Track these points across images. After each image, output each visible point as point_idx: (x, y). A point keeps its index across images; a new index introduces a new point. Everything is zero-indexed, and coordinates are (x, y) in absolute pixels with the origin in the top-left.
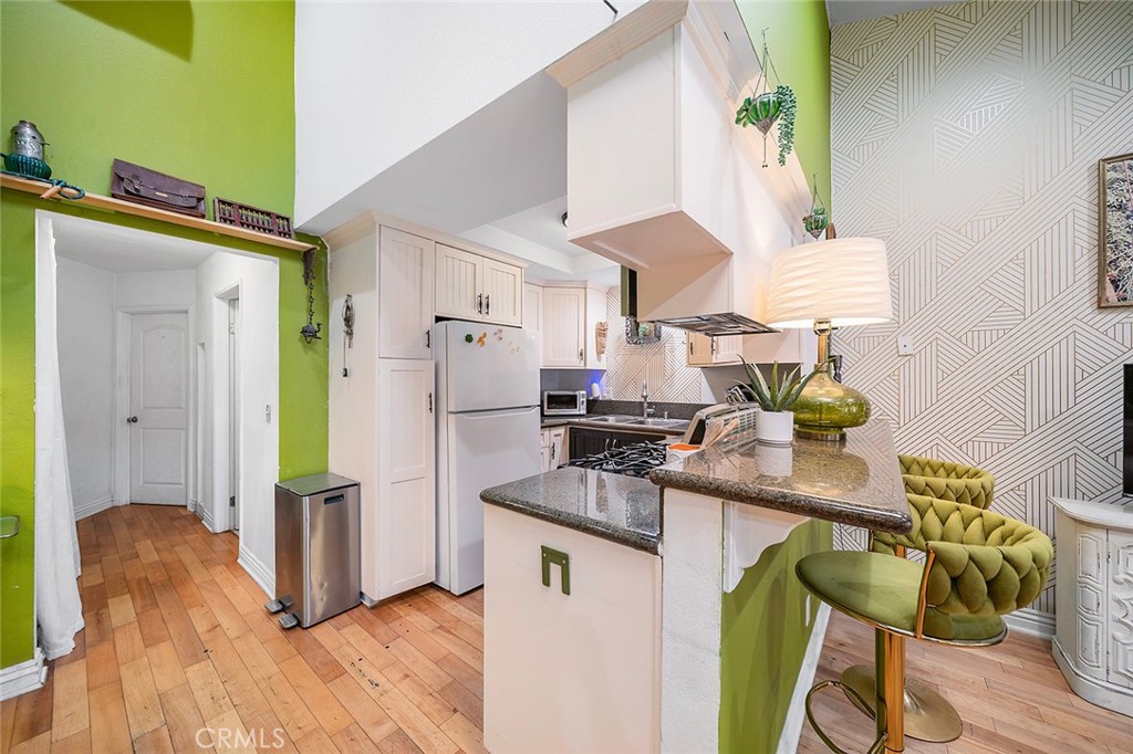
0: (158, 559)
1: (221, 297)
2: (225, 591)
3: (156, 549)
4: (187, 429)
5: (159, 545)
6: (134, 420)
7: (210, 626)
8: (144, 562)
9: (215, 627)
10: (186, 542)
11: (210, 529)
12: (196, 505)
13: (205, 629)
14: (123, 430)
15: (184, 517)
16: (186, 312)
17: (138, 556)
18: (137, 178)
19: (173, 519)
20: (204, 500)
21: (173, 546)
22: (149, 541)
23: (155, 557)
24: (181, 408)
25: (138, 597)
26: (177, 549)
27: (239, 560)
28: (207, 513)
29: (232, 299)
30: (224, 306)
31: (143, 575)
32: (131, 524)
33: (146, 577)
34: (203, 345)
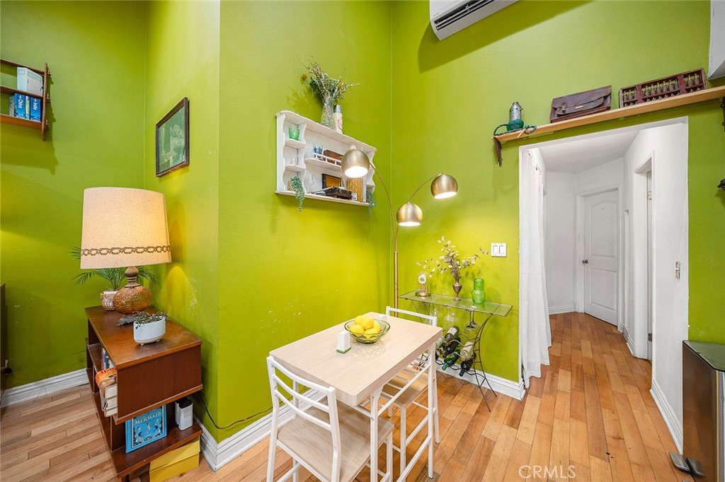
0: (592, 357)
1: (640, 172)
2: (634, 411)
3: (592, 350)
4: (617, 272)
5: (594, 347)
6: (586, 262)
7: (615, 435)
8: (583, 355)
9: (619, 438)
10: (612, 354)
11: (632, 352)
12: (624, 328)
13: (612, 434)
14: (581, 267)
15: (614, 334)
16: (617, 189)
17: (580, 349)
18: (564, 104)
19: (607, 333)
20: (629, 327)
21: (603, 353)
22: (589, 342)
23: (590, 355)
24: (614, 257)
25: (575, 378)
26: (605, 356)
27: (651, 390)
28: (629, 338)
29: (647, 171)
30: (643, 178)
31: (581, 364)
32: (582, 326)
33: (582, 366)
34: (627, 211)
